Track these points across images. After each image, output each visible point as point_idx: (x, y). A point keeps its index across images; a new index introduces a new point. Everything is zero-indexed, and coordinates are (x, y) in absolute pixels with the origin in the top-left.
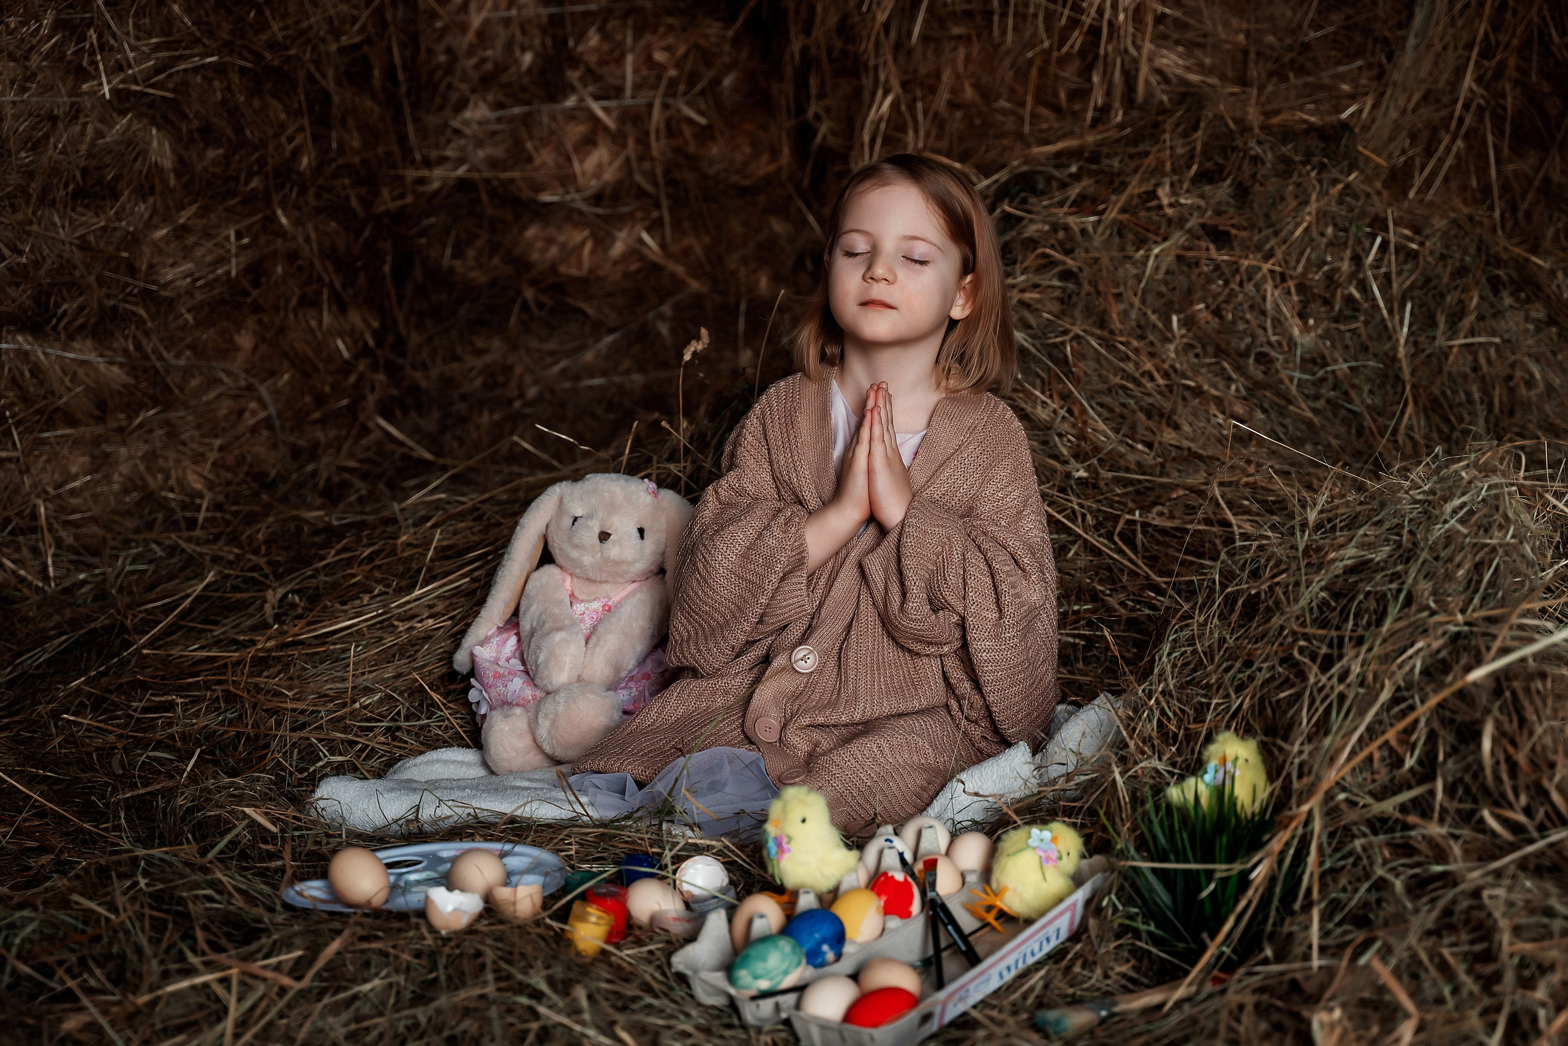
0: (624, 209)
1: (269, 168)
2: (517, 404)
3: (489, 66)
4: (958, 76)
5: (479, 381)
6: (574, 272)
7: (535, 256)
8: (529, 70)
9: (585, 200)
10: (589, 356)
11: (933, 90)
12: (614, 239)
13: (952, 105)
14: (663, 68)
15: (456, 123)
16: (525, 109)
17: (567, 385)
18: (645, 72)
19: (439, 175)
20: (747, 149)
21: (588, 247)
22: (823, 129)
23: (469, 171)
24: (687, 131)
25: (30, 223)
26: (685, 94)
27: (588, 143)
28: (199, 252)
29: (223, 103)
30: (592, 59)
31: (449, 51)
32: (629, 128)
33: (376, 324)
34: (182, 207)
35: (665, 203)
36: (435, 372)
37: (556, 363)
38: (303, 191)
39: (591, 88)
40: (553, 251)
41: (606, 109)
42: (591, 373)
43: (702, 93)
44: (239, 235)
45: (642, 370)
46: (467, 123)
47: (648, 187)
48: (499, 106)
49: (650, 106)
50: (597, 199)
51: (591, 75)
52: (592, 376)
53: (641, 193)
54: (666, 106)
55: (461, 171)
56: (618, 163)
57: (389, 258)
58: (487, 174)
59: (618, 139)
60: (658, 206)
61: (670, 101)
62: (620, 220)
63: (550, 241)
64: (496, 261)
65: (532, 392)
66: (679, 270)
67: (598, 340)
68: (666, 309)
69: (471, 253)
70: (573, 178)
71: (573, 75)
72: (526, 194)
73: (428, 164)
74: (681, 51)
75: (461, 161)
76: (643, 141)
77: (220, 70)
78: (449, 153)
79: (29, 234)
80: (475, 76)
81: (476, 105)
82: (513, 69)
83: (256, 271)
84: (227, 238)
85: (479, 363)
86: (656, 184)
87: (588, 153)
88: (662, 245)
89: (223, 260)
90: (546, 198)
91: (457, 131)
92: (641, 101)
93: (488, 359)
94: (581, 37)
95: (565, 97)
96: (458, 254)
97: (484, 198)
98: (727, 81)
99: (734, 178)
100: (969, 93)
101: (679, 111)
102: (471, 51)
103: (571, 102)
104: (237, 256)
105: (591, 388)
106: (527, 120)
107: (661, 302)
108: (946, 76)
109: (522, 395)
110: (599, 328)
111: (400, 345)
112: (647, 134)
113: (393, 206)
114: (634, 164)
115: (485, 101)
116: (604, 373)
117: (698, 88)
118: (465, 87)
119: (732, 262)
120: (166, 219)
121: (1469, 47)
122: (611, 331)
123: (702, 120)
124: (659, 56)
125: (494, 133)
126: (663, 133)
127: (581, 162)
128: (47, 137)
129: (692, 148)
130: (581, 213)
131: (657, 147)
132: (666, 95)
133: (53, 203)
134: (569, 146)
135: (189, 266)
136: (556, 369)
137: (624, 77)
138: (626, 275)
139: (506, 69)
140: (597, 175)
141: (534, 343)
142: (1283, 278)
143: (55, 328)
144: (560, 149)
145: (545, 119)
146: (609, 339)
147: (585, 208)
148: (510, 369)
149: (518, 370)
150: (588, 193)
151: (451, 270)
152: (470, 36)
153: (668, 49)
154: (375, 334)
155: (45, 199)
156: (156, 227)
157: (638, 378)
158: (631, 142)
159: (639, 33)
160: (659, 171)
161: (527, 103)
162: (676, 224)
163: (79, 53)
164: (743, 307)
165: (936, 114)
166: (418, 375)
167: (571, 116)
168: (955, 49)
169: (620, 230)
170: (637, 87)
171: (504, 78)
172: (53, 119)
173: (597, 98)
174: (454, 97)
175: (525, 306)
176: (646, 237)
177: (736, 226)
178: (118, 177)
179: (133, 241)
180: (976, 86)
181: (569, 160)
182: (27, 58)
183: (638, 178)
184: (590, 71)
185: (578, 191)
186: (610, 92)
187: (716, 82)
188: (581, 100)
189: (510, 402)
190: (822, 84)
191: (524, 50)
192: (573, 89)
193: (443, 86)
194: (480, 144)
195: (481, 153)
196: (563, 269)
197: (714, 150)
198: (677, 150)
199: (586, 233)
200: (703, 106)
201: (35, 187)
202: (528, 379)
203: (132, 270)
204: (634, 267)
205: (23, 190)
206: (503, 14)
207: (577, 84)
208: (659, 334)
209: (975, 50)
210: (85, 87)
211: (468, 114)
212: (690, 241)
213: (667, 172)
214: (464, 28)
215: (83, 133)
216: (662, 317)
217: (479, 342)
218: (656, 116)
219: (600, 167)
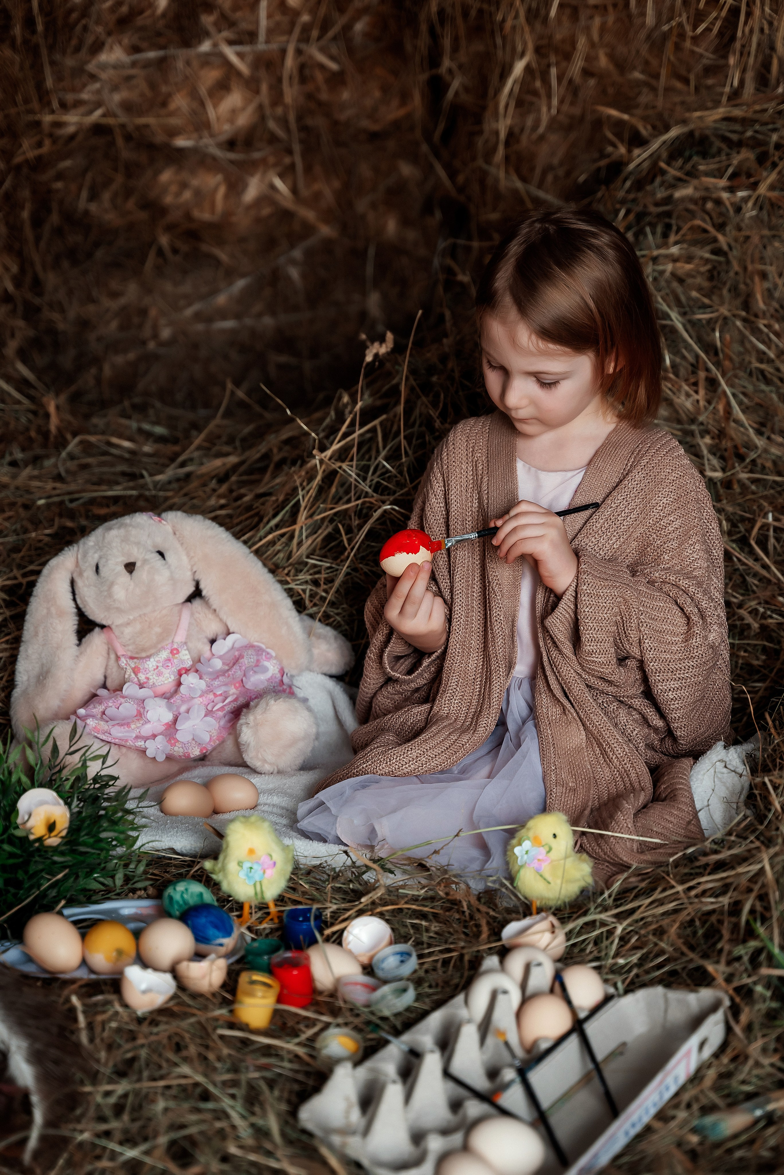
0: (257, 155)
2: (151, 345)
3: (125, 9)
4: (592, 45)
5: (114, 325)
6: (206, 216)
7: (168, 199)
8: (164, 15)
9: (220, 145)
10: (221, 299)
11: (568, 57)
12: (245, 186)
13: (587, 73)
14: (296, 13)
15: (91, 67)
16: (160, 53)
17: (200, 327)
18: (278, 17)
19: (74, 119)
20: (377, 94)
21: (222, 191)
22: (456, 84)
23: (104, 115)
24: (319, 76)
26: (319, 38)
27: (222, 88)
32: (262, 73)
33: (15, 269)
35: (297, 148)
36: (72, 314)
37: (189, 305)
39: (225, 34)
41: (240, 55)
42: (223, 315)
43: (335, 38)
45: (273, 313)
46: (103, 67)
47: (280, 133)
48: (135, 49)
49: (283, 52)
50: (231, 144)
51: (225, 20)
52: (224, 318)
53: (273, 139)
54: (299, 52)
55: (98, 115)
56: (251, 109)
57: (28, 206)
58: (123, 119)
59: (251, 85)
60: (289, 152)
61: (303, 46)
62: (253, 165)
63: (184, 186)
64: (131, 204)
65: (166, 333)
66: (309, 215)
67: (230, 284)
68: (297, 254)
69: (106, 196)
70: (207, 123)
71: (208, 20)
72: (160, 138)
73: (64, 106)
75: (98, 104)
76: (276, 87)
78: (85, 96)
80: (111, 18)
81: (111, 48)
82: (148, 13)
85: (114, 305)
86: (288, 130)
87: (221, 99)
88: (294, 190)
90: (181, 142)
91: (92, 75)
92: (274, 46)
93: (123, 301)
95: (200, 42)
96: (93, 196)
97: (120, 142)
98: (359, 27)
99: (365, 123)
100: (603, 61)
101: (311, 57)
103: (205, 47)
105: (223, 331)
106: (162, 64)
107: (292, 246)
108: (582, 42)
109: (155, 336)
110: (231, 274)
111: (37, 286)
112: (280, 80)
113: (31, 154)
114: (268, 111)
115: (120, 43)
116: (238, 316)
117: (331, 34)
118: (100, 29)
119: (362, 205)
122: (243, 276)
123: (333, 66)
125: (129, 78)
126: (296, 80)
127: (215, 106)
129: (324, 96)
130: (214, 158)
131: (290, 93)
132: (299, 40)
134: (203, 91)
136: (189, 312)
137: (257, 22)
138: (258, 220)
139: (141, 12)
140: (231, 120)
141: (169, 287)
144: (194, 94)
145: (180, 64)
146: (240, 284)
147: (218, 153)
148: (143, 312)
149: (153, 312)
150: (223, 138)
151: (86, 213)
154: (14, 278)
157: (268, 321)
158: (264, 88)
160: (292, 118)
161: (163, 47)
162: (308, 169)
164: (371, 252)
165: (570, 81)
166: (56, 316)
167: (206, 61)
168: (591, 17)
169: (252, 175)
170: (270, 32)
171: (140, 21)
173: (231, 43)
174: (90, 39)
175: (160, 252)
176: (278, 183)
177: (365, 170)
180: (611, 56)
181: (202, 104)
183: (272, 125)
184: (223, 16)
185: (212, 135)
186: (244, 37)
187: (348, 27)
188: (215, 45)
189: (144, 343)
190: (456, 40)
192: (207, 34)
193: (79, 28)
194: (115, 88)
195: (117, 97)
196: (196, 214)
197: (346, 95)
198: (310, 96)
199: (219, 177)
200: (334, 51)
202: (162, 321)
204: (266, 211)
207: (211, 29)
208: (288, 278)
209: (611, 19)
211: (104, 57)
212: (320, 186)
213: (300, 118)
216: (293, 262)
217: (114, 285)
218: (290, 62)
219: (234, 112)
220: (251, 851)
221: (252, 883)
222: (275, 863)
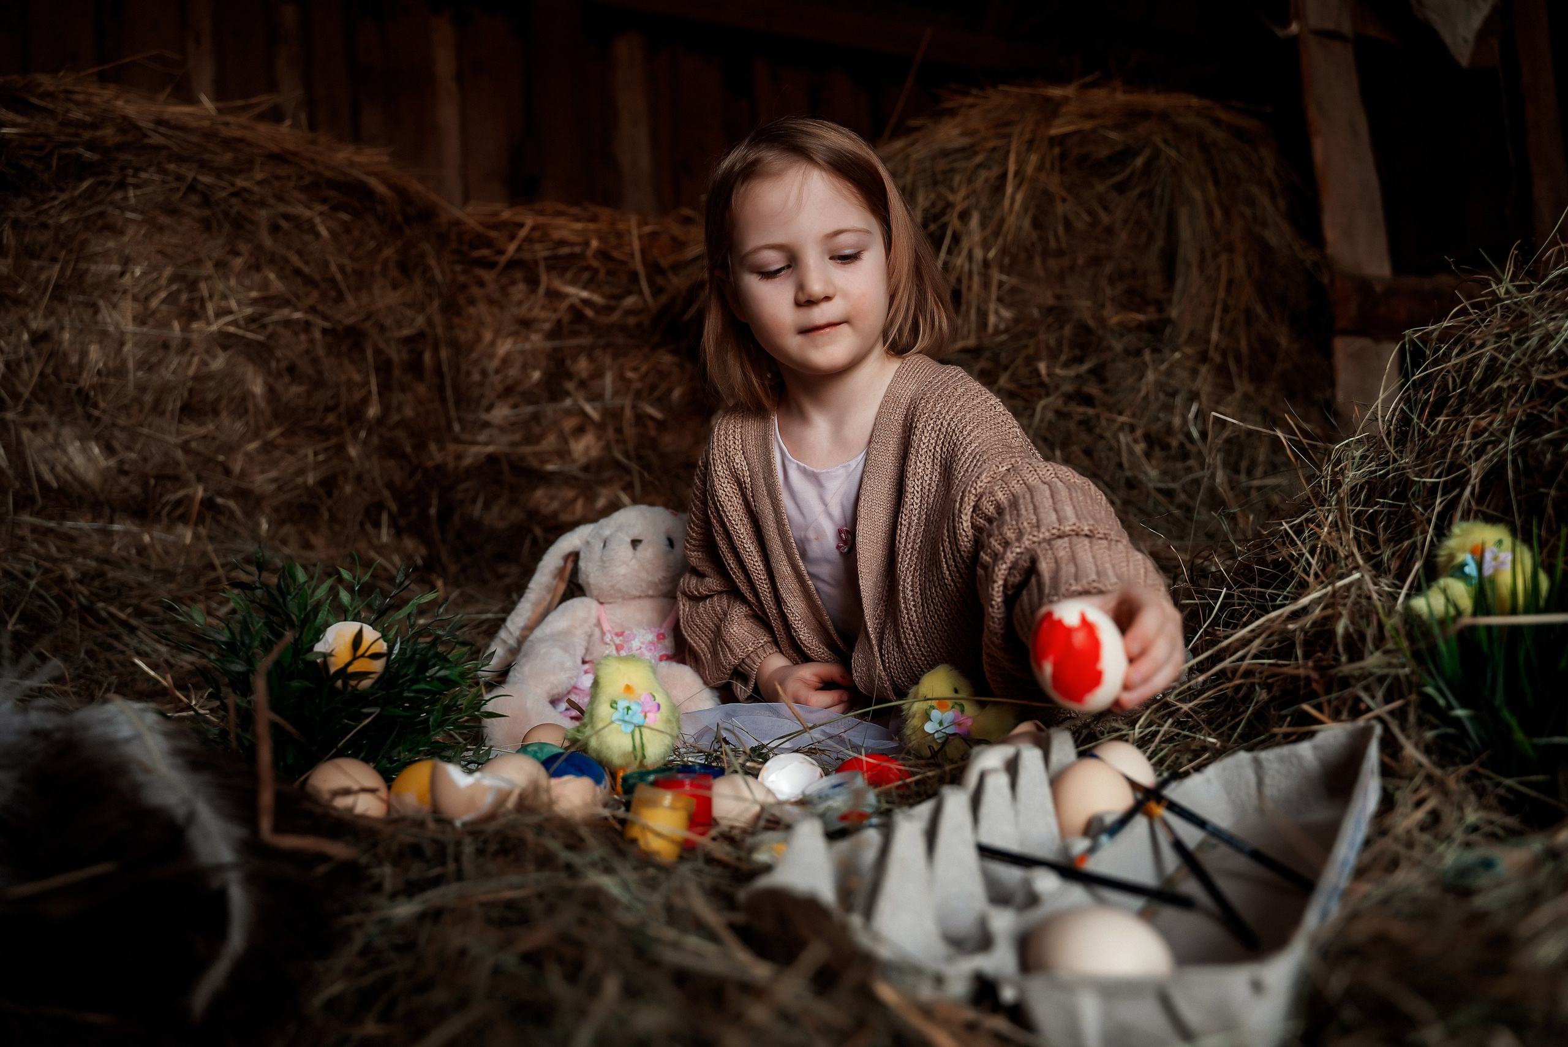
0: (606, 475)
1: (342, 409)
3: (509, 381)
6: (570, 519)
7: (542, 508)
8: (538, 383)
9: (578, 469)
12: (598, 496)
14: (630, 381)
15: (485, 417)
16: (535, 408)
18: (619, 384)
19: (474, 453)
21: (580, 501)
23: (495, 449)
24: (650, 424)
25: (142, 425)
26: (647, 398)
27: (580, 431)
28: (284, 464)
29: (307, 352)
30: (584, 375)
31: (484, 373)
32: (609, 420)
34: (269, 427)
35: (635, 472)
38: (369, 433)
39: (583, 394)
40: (555, 505)
41: (593, 408)
43: (659, 399)
44: (316, 454)
46: (493, 418)
47: (623, 460)
48: (515, 406)
49: (623, 406)
50: (586, 468)
51: (582, 384)
53: (618, 464)
54: (634, 407)
55: (491, 449)
56: (602, 443)
57: (435, 503)
58: (507, 449)
59: (601, 427)
60: (630, 473)
61: (636, 403)
62: (604, 483)
63: (553, 498)
64: (514, 513)
69: (495, 508)
70: (569, 452)
71: (570, 386)
72: (534, 463)
74: (644, 369)
75: (489, 443)
76: (619, 430)
77: (307, 326)
78: (482, 437)
79: (141, 434)
80: (499, 387)
81: (500, 407)
82: (527, 383)
83: (329, 484)
84: (306, 456)
86: (629, 458)
87: (580, 438)
89: (302, 472)
90: (550, 467)
91: (486, 425)
92: (618, 402)
94: (575, 359)
95: (564, 400)
96: (487, 506)
97: (505, 467)
98: (676, 394)
101: (643, 410)
102: (497, 371)
103: (568, 402)
104: (315, 469)
106: (536, 415)
112: (621, 425)
114: (613, 445)
115: (506, 404)
117: (656, 395)
118: (492, 395)
120: (256, 435)
121: (1214, 305)
123: (660, 416)
124: (630, 375)
125: (514, 425)
126: (633, 425)
127: (575, 443)
128: (160, 361)
129: (653, 435)
130: (575, 478)
131: (630, 431)
132: (634, 400)
133: (162, 413)
134: (567, 432)
135: (273, 474)
137: (603, 388)
139: (521, 383)
140: (586, 453)
142: (1132, 428)
143: (158, 514)
144: (560, 435)
145: (550, 416)
147: (577, 475)
150: (580, 464)
151: (480, 520)
152: (495, 363)
153: (635, 369)
154: (423, 558)
155: (157, 408)
156: (250, 441)
158: (610, 431)
159: (615, 357)
160: (631, 447)
161: (536, 403)
162: (644, 487)
163: (191, 300)
167: (568, 413)
169: (603, 489)
170: (615, 394)
171: (520, 388)
172: (166, 346)
173: (587, 401)
174: (485, 402)
175: (535, 540)
176: (622, 495)
178: (218, 399)
179: (230, 449)
181: (566, 442)
182: (147, 299)
183: (616, 455)
184: (581, 381)
185: (573, 462)
186: (595, 397)
187: (670, 391)
188: (575, 401)
191: (535, 368)
192: (567, 394)
193: (477, 395)
194: (503, 432)
195: (504, 438)
197: (668, 438)
198: (643, 436)
200: (660, 407)
201: (148, 398)
203: (227, 472)
205: (137, 400)
206: (519, 346)
207: (572, 391)
210: (195, 326)
211: (495, 413)
213: (637, 451)
214: (491, 356)
215: (190, 363)
217: (502, 570)
218: (628, 413)
219: (587, 449)
220: (628, 688)
221: (630, 728)
222: (659, 706)
